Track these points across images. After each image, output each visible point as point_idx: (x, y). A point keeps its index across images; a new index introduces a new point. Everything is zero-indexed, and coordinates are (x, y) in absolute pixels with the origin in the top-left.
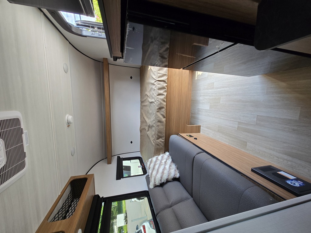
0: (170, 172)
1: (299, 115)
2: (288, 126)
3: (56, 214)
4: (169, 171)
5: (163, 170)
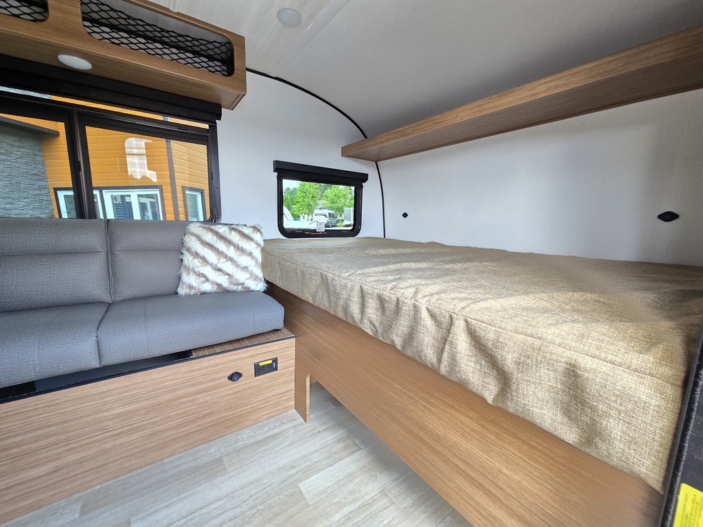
0: (191, 273)
3: (108, 6)
4: (194, 272)
5: (204, 257)
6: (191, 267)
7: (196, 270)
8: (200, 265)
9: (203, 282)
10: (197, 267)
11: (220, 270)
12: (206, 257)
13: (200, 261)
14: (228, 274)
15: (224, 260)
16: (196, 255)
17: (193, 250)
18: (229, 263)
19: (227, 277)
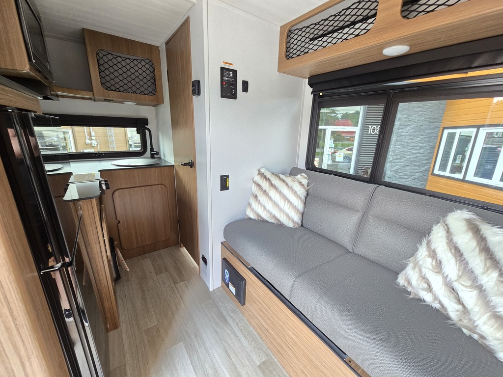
0: (417, 270)
1: (176, 346)
2: (196, 343)
4: (421, 271)
5: (440, 262)
6: (421, 263)
7: (424, 270)
8: (430, 267)
9: (423, 289)
10: (425, 267)
11: (453, 290)
12: (444, 262)
13: (434, 264)
14: (462, 304)
15: (469, 284)
16: (433, 254)
17: (433, 247)
18: (475, 293)
19: (460, 307)
